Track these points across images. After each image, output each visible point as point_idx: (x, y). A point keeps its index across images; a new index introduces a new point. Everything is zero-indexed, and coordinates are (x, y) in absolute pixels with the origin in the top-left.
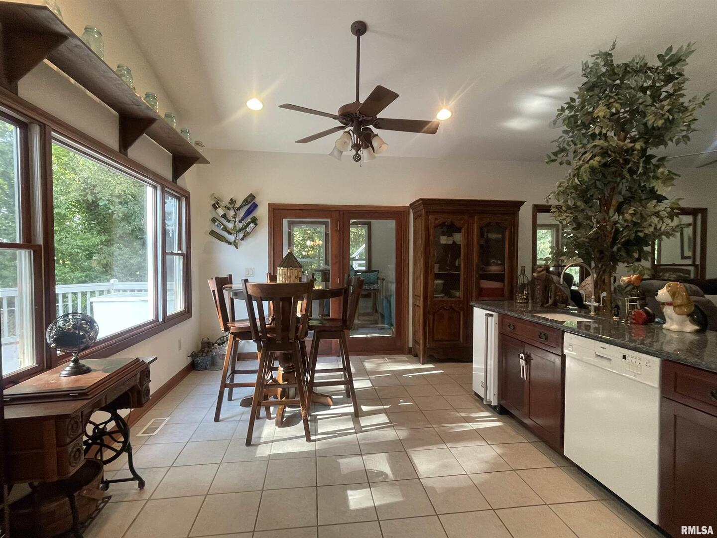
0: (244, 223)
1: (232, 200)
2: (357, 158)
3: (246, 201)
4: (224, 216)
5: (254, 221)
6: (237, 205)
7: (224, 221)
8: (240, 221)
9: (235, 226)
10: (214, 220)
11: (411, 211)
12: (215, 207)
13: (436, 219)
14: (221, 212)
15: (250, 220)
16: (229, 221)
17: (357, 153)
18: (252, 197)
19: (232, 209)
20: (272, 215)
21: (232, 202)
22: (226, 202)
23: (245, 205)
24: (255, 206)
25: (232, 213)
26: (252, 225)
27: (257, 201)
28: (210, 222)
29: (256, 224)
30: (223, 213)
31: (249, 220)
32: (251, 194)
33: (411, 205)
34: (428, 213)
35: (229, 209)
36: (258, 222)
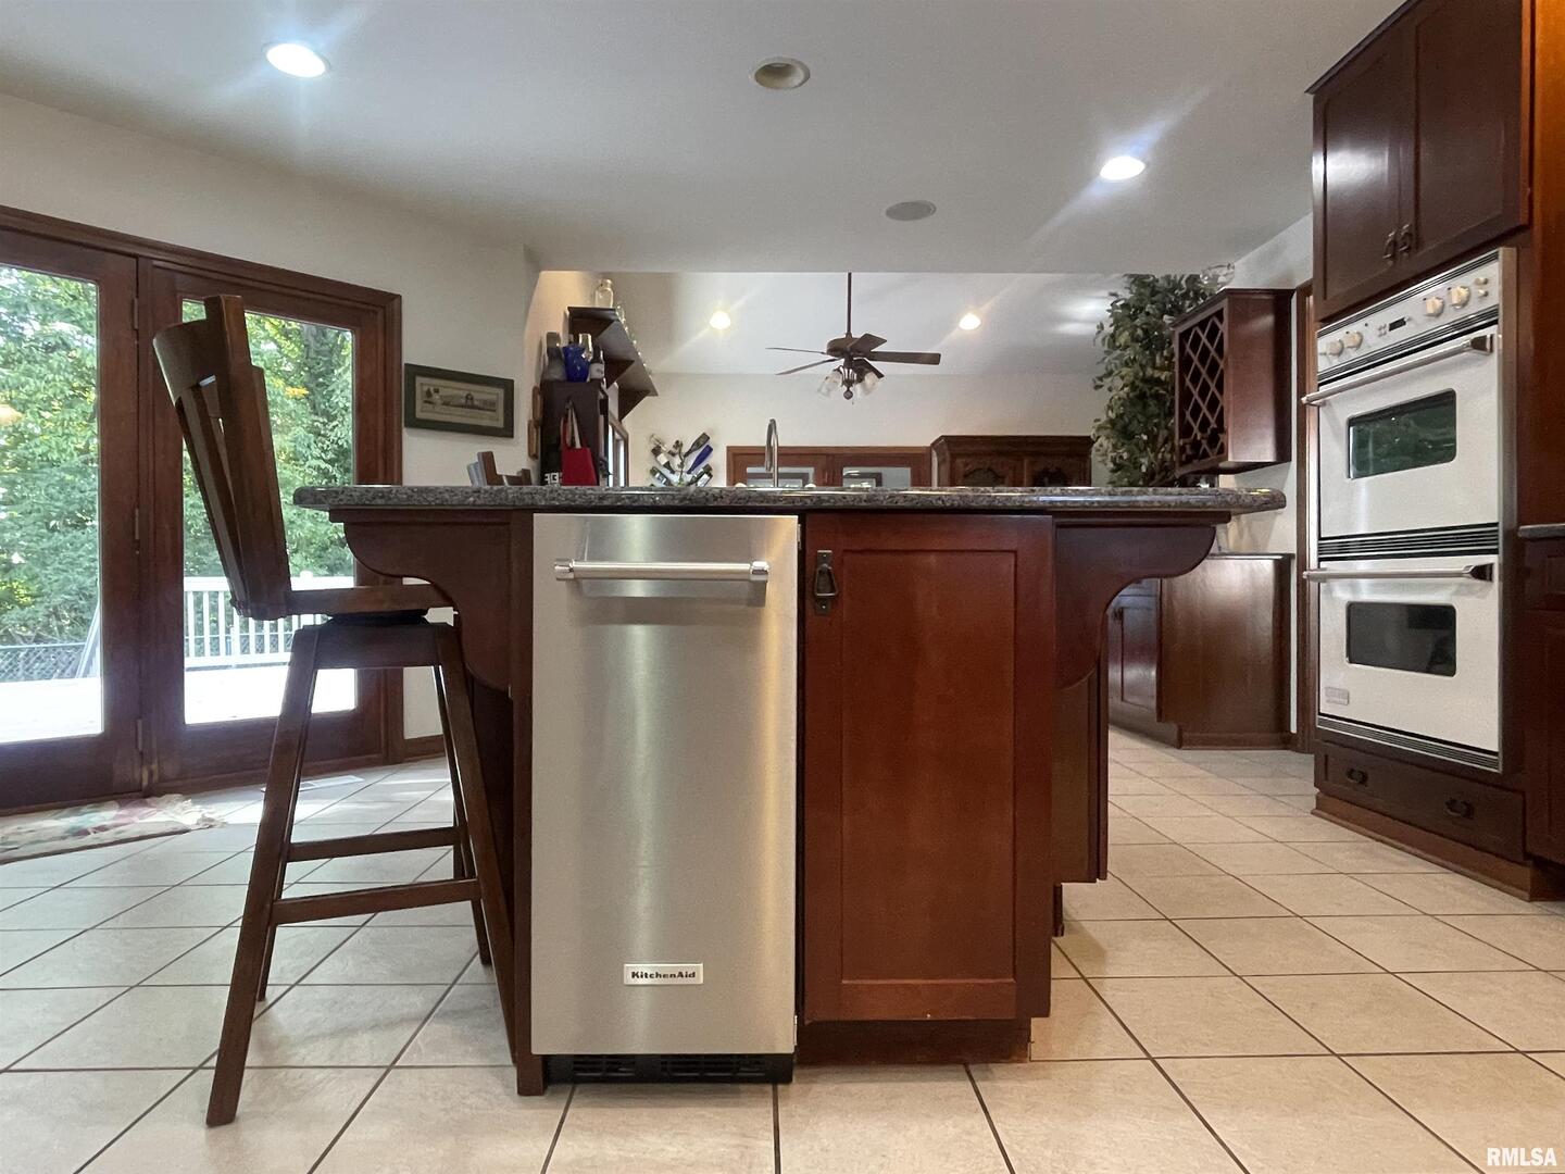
0: (694, 475)
1: (677, 442)
2: (849, 395)
3: (697, 444)
4: (667, 465)
5: (708, 471)
6: (685, 449)
7: (666, 472)
8: (689, 472)
9: (681, 479)
10: (653, 472)
11: (934, 453)
12: (656, 451)
13: (966, 465)
14: (663, 459)
15: (702, 470)
16: (673, 472)
17: (848, 390)
18: (705, 437)
19: (677, 456)
20: (732, 463)
21: (678, 445)
22: (668, 446)
23: (695, 450)
24: (709, 450)
25: (677, 461)
26: (705, 477)
27: (711, 443)
28: (648, 475)
29: (711, 476)
30: (666, 461)
31: (700, 469)
32: (704, 434)
33: (933, 444)
34: (954, 456)
35: (673, 455)
36: (712, 473)
